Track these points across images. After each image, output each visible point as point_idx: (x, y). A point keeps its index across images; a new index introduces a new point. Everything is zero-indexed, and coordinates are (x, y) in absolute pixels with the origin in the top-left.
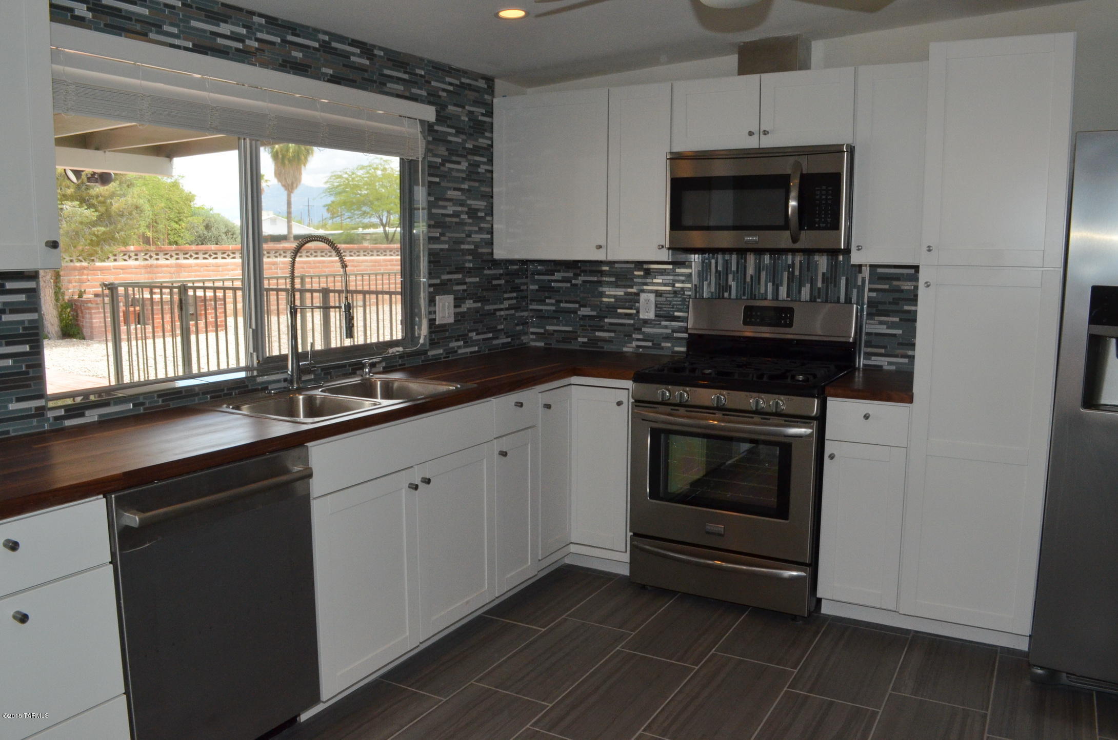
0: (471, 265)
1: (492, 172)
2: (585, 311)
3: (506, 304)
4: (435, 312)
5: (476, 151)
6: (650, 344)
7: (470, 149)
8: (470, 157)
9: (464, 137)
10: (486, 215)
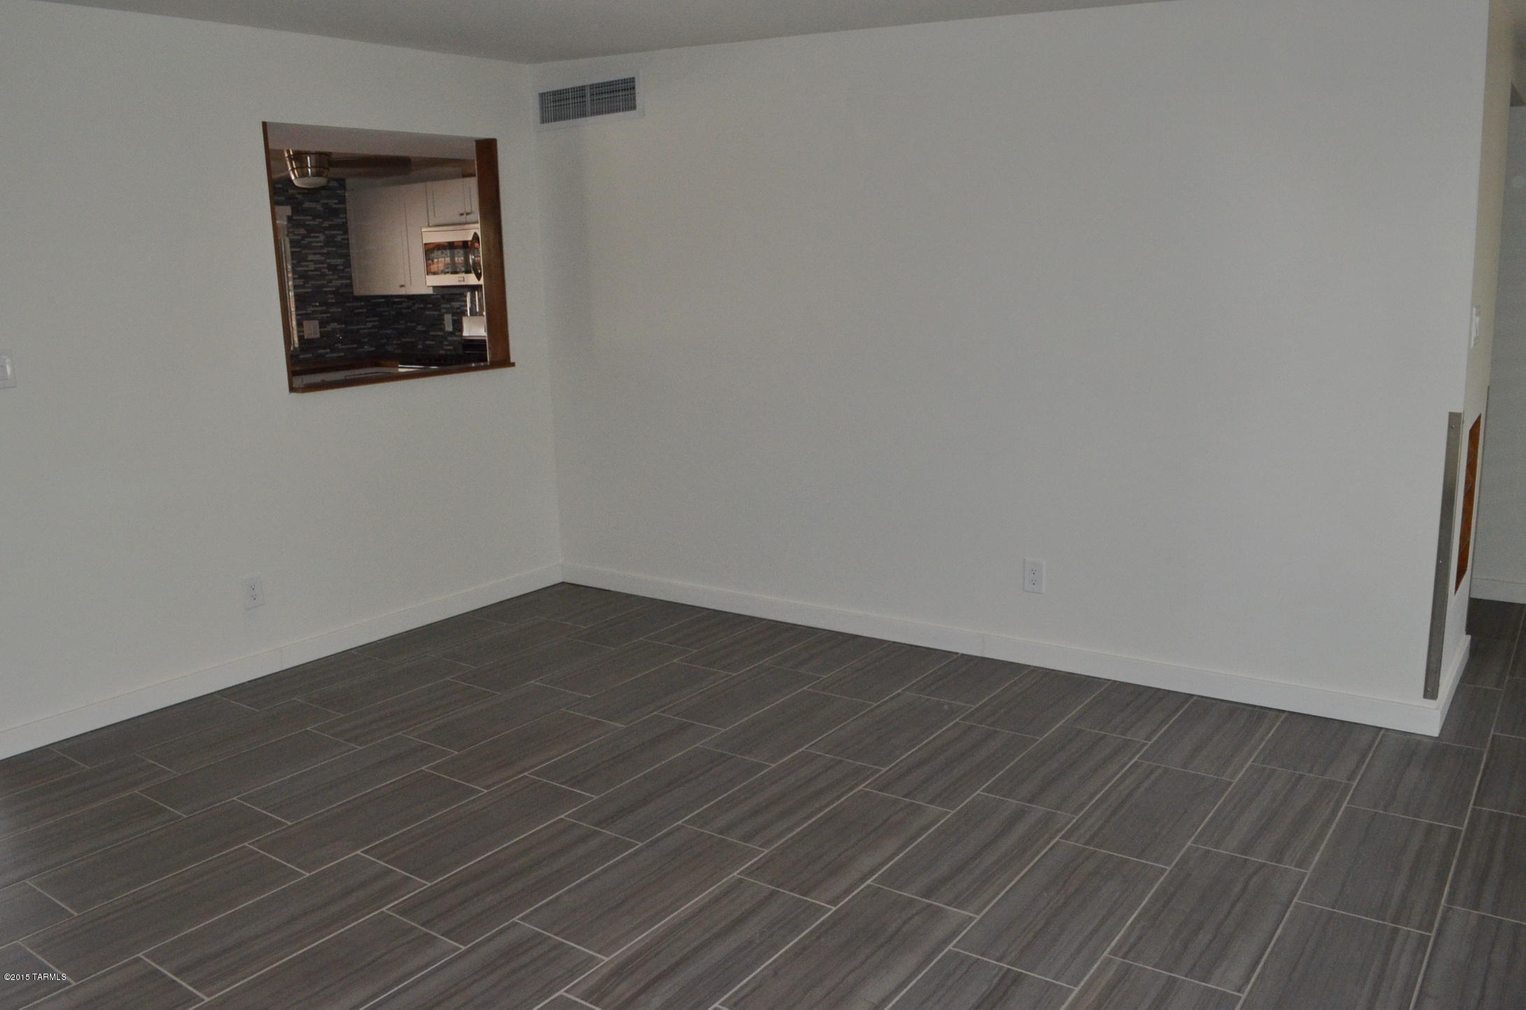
0: (334, 301)
1: (348, 239)
2: (420, 328)
3: (369, 325)
4: (303, 332)
5: (332, 227)
6: (451, 348)
7: (326, 227)
8: (327, 232)
9: (321, 220)
10: (345, 267)
